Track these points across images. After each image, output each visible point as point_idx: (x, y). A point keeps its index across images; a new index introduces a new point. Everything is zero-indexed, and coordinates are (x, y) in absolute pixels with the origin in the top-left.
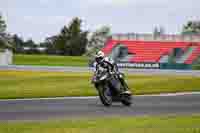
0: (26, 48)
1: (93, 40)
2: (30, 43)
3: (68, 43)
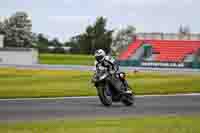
1: (118, 39)
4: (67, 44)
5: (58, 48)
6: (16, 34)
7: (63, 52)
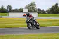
0: (42, 12)
2: (43, 11)
3: (55, 10)
4: (47, 11)
5: (44, 12)
6: (32, 8)
7: (45, 13)
